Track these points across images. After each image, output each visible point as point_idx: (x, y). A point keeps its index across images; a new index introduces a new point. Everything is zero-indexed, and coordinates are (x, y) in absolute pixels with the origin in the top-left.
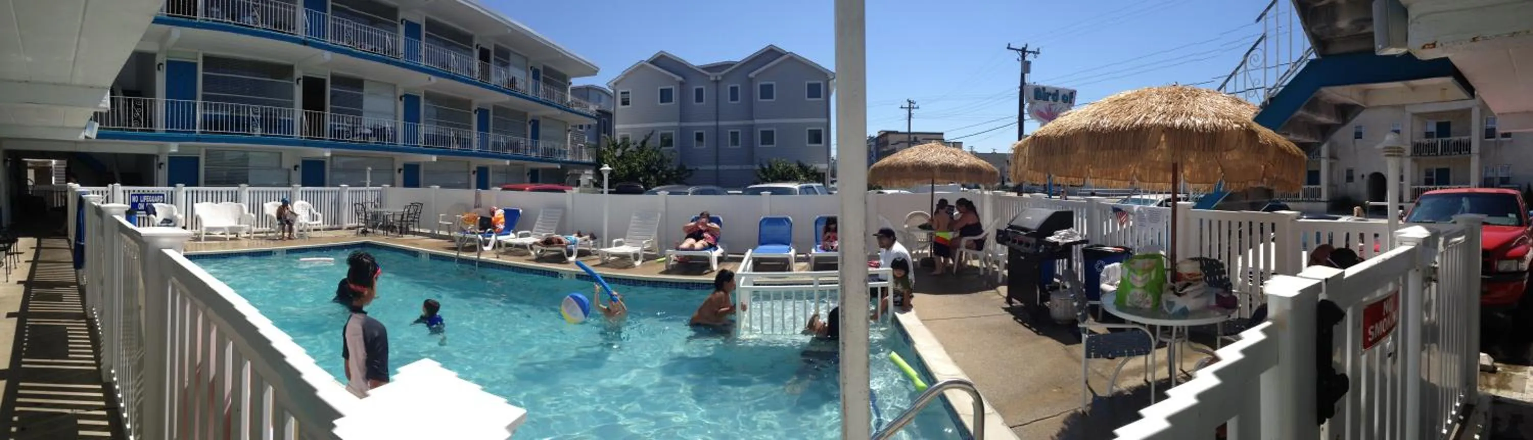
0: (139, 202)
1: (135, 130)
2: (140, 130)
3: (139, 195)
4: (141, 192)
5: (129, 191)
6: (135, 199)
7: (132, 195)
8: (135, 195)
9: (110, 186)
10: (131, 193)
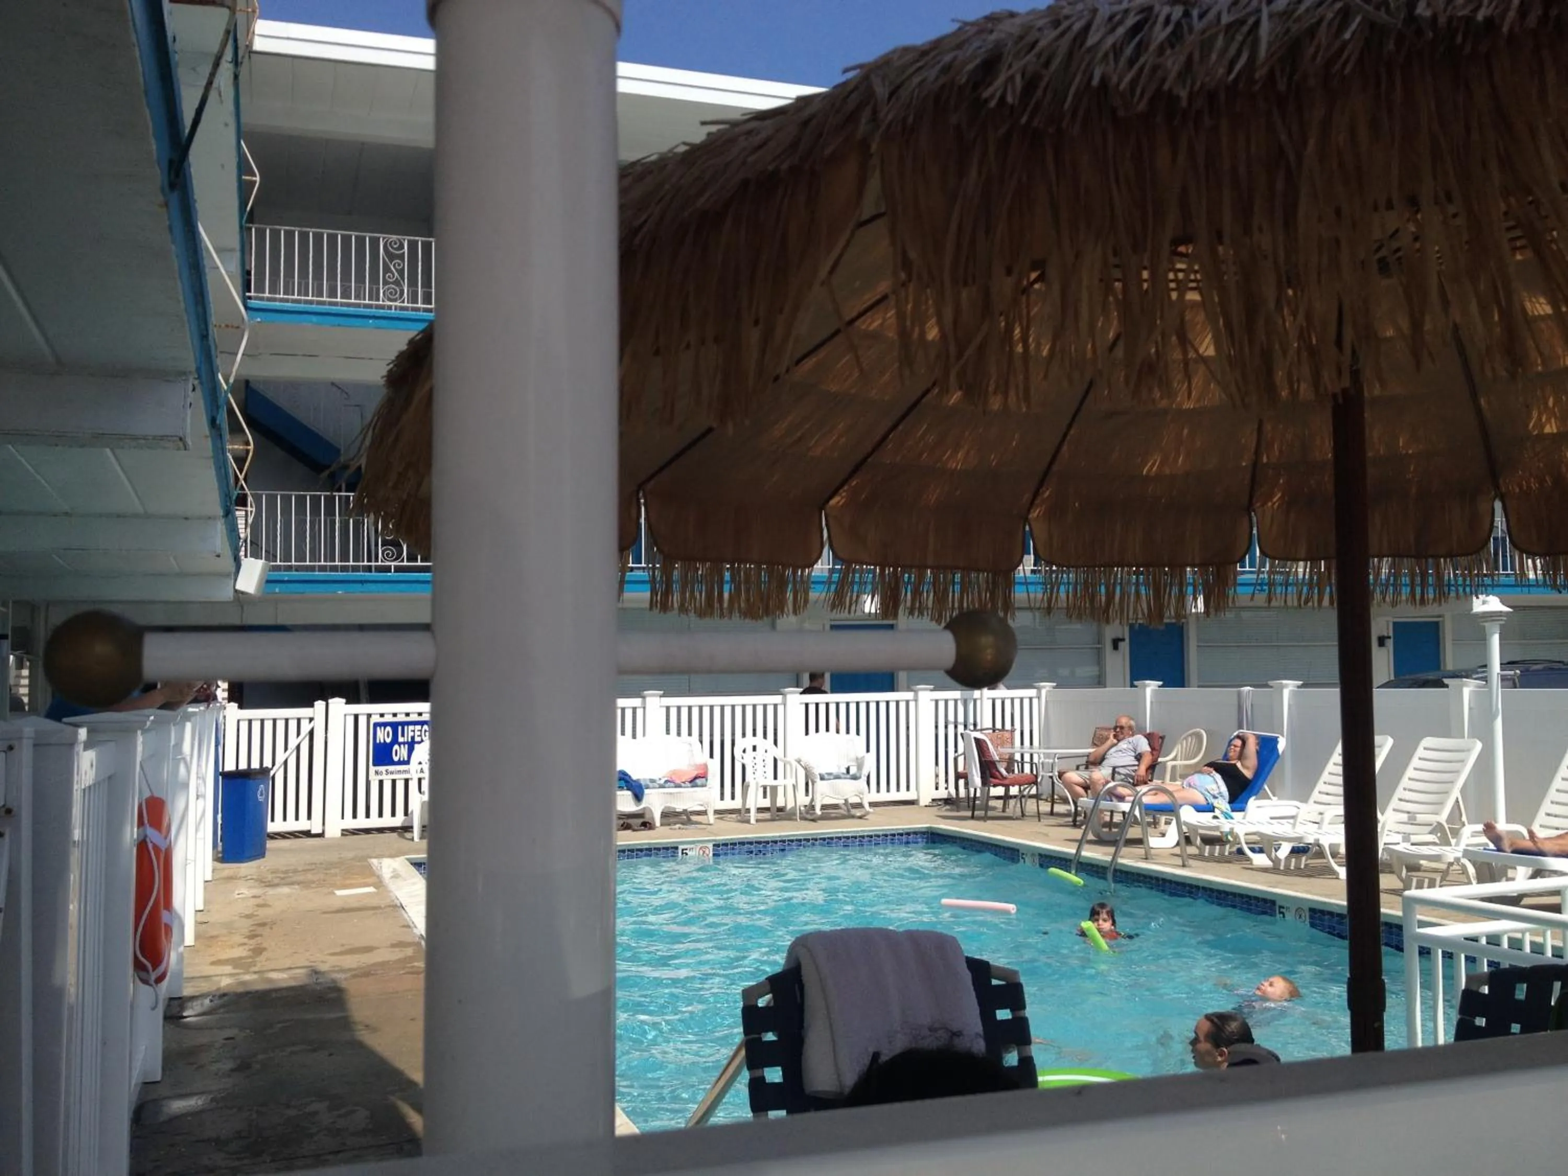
0: (395, 740)
1: (388, 569)
2: (398, 569)
3: (394, 726)
4: (401, 718)
5: (369, 716)
6: (384, 736)
7: (376, 725)
8: (385, 725)
9: (320, 705)
10: (375, 719)
